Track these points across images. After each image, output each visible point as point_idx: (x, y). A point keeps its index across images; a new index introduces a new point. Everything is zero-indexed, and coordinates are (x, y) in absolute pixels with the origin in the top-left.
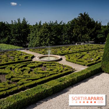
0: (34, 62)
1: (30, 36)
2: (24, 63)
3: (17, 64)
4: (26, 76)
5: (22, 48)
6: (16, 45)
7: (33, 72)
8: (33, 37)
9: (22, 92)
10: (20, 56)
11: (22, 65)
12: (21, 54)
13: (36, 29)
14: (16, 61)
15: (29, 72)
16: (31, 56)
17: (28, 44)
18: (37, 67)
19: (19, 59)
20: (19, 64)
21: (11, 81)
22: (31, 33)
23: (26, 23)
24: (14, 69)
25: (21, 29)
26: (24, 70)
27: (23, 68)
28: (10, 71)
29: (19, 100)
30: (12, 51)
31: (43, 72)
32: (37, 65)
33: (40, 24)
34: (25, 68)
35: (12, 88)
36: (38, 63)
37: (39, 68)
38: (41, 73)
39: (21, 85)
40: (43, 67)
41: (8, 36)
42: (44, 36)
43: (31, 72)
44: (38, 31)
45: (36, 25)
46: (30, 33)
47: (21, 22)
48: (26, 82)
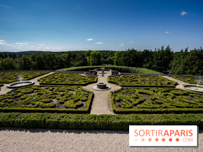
0: (178, 90)
1: (172, 63)
2: (167, 89)
3: (160, 89)
4: (169, 101)
5: (162, 73)
6: (157, 71)
7: (177, 99)
8: (176, 64)
9: (165, 114)
10: (162, 82)
11: (165, 90)
12: (163, 80)
13: (181, 56)
14: (158, 85)
15: (173, 98)
16: (174, 83)
17: (168, 71)
18: (181, 95)
19: (162, 84)
20: (162, 88)
21: (154, 102)
22: (174, 60)
23: (170, 50)
24: (157, 92)
25: (164, 56)
26: (167, 95)
27: (166, 93)
28: (153, 93)
29: (168, 120)
30: (154, 76)
31: (190, 101)
32: (182, 93)
33: (186, 51)
34: (168, 93)
35: (155, 108)
36: (182, 91)
37: (184, 97)
38: (187, 102)
39: (164, 108)
40: (189, 96)
41: (151, 62)
42: (190, 63)
43: (175, 99)
44: (183, 58)
45: (182, 51)
46: (172, 60)
47: (164, 49)
48: (169, 106)
